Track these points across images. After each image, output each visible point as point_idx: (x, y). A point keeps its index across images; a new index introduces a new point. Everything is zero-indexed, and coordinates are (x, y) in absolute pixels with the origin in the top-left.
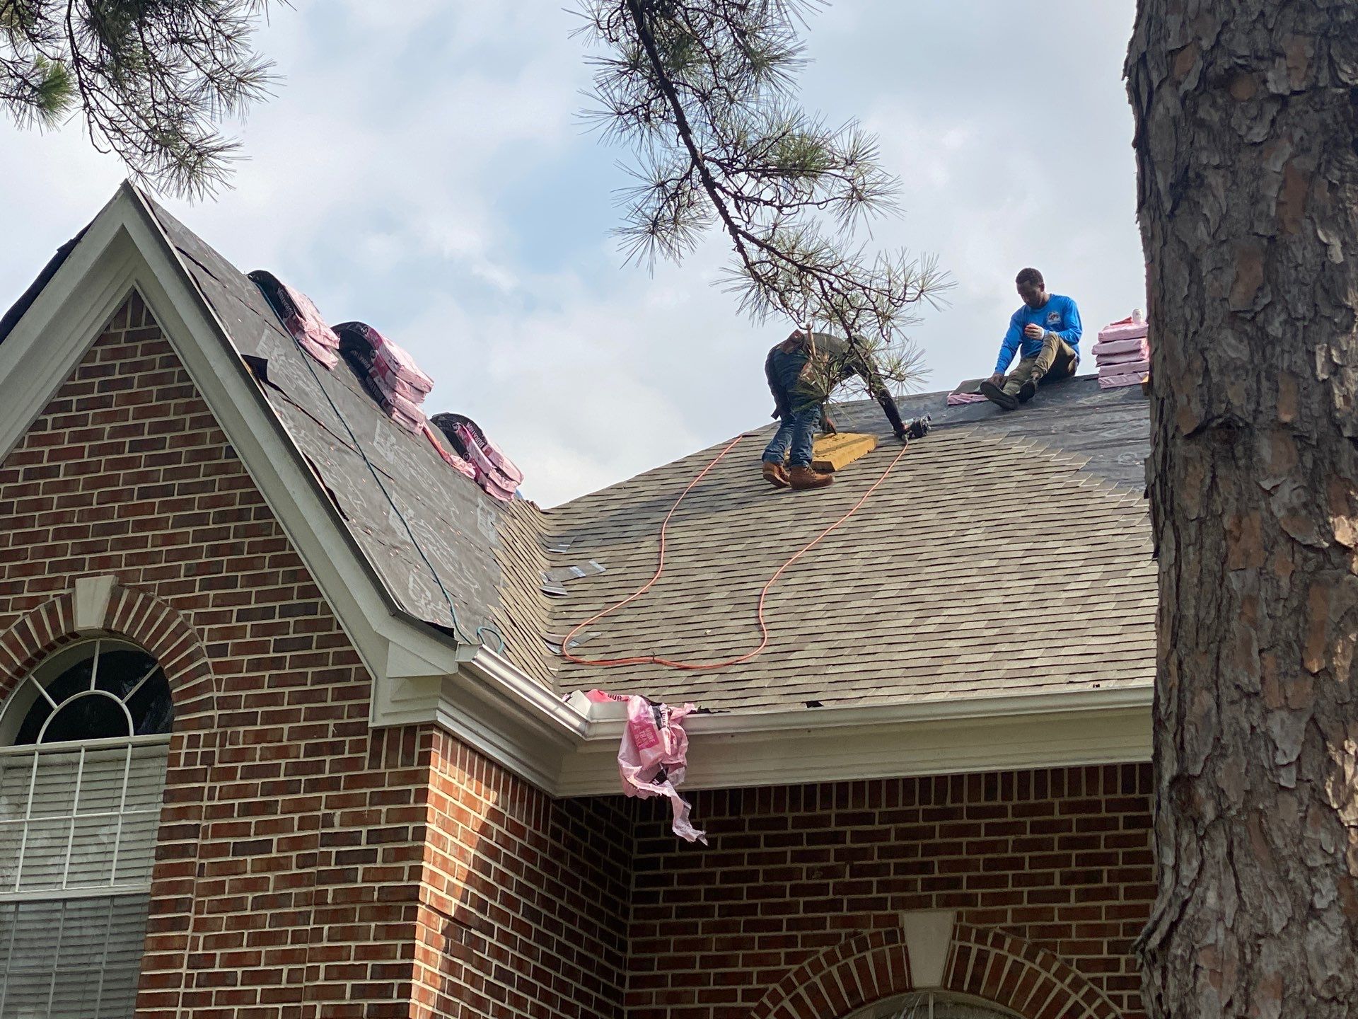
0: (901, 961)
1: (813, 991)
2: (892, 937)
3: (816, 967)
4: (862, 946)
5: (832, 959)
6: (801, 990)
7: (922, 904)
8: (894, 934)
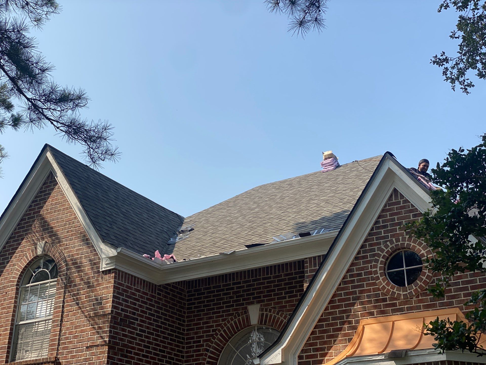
0: (248, 318)
1: (228, 328)
2: (246, 313)
3: (228, 322)
4: (239, 316)
5: (232, 319)
6: (225, 328)
7: (252, 303)
8: (246, 311)
